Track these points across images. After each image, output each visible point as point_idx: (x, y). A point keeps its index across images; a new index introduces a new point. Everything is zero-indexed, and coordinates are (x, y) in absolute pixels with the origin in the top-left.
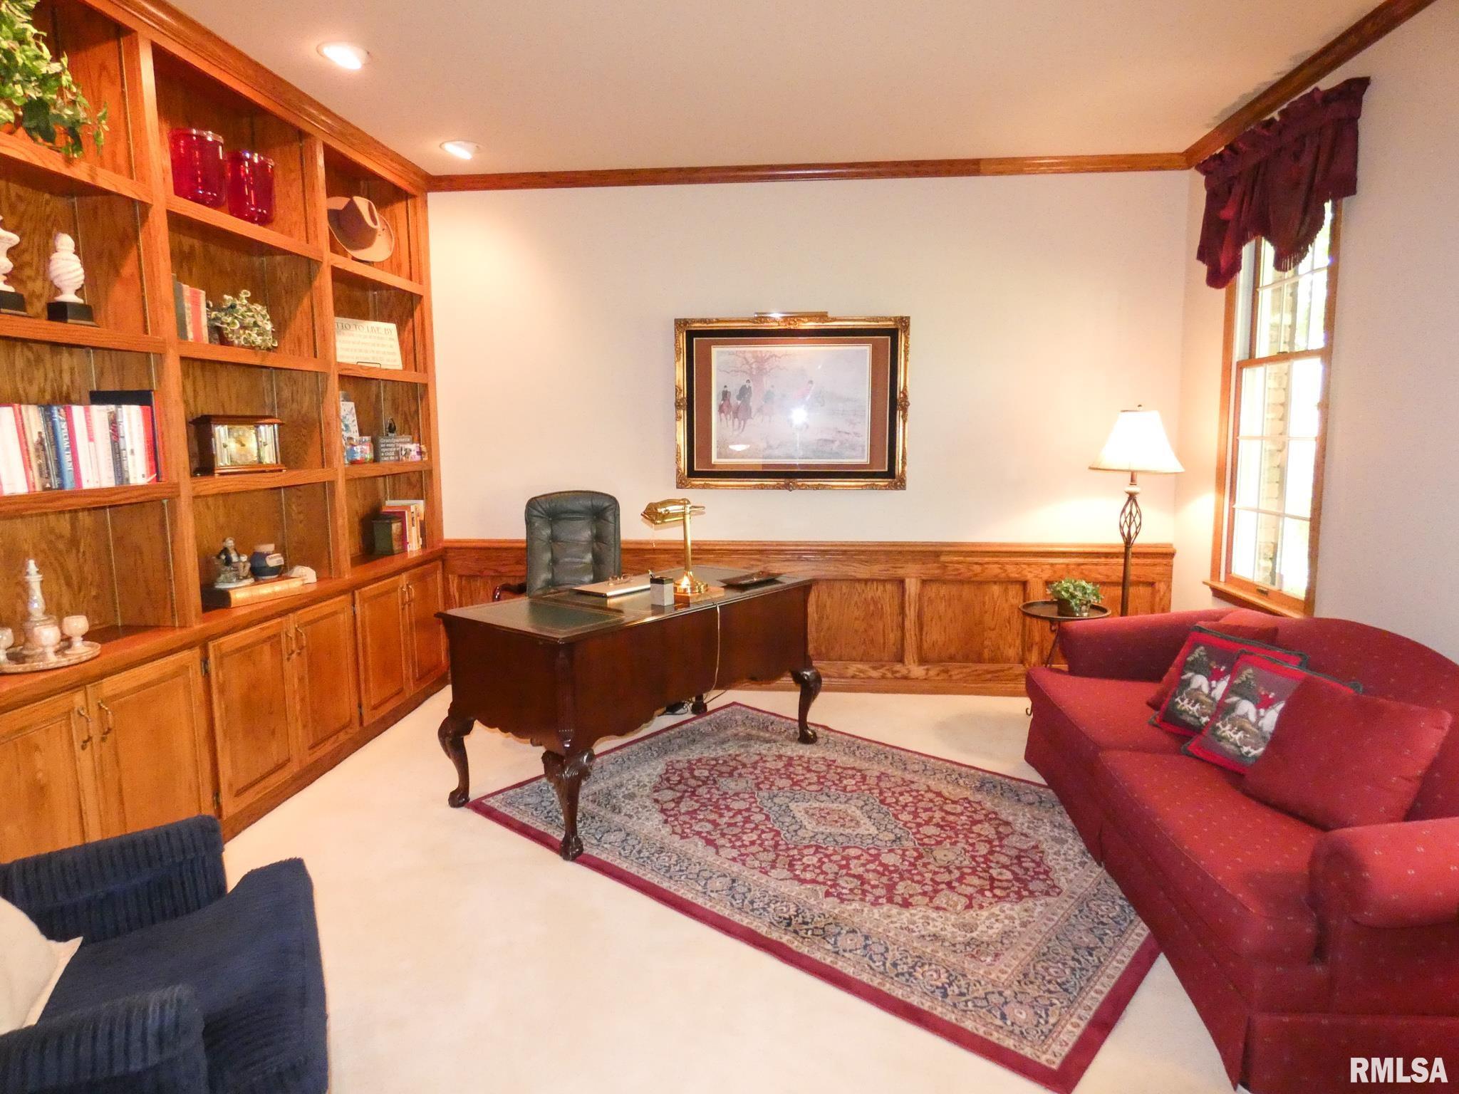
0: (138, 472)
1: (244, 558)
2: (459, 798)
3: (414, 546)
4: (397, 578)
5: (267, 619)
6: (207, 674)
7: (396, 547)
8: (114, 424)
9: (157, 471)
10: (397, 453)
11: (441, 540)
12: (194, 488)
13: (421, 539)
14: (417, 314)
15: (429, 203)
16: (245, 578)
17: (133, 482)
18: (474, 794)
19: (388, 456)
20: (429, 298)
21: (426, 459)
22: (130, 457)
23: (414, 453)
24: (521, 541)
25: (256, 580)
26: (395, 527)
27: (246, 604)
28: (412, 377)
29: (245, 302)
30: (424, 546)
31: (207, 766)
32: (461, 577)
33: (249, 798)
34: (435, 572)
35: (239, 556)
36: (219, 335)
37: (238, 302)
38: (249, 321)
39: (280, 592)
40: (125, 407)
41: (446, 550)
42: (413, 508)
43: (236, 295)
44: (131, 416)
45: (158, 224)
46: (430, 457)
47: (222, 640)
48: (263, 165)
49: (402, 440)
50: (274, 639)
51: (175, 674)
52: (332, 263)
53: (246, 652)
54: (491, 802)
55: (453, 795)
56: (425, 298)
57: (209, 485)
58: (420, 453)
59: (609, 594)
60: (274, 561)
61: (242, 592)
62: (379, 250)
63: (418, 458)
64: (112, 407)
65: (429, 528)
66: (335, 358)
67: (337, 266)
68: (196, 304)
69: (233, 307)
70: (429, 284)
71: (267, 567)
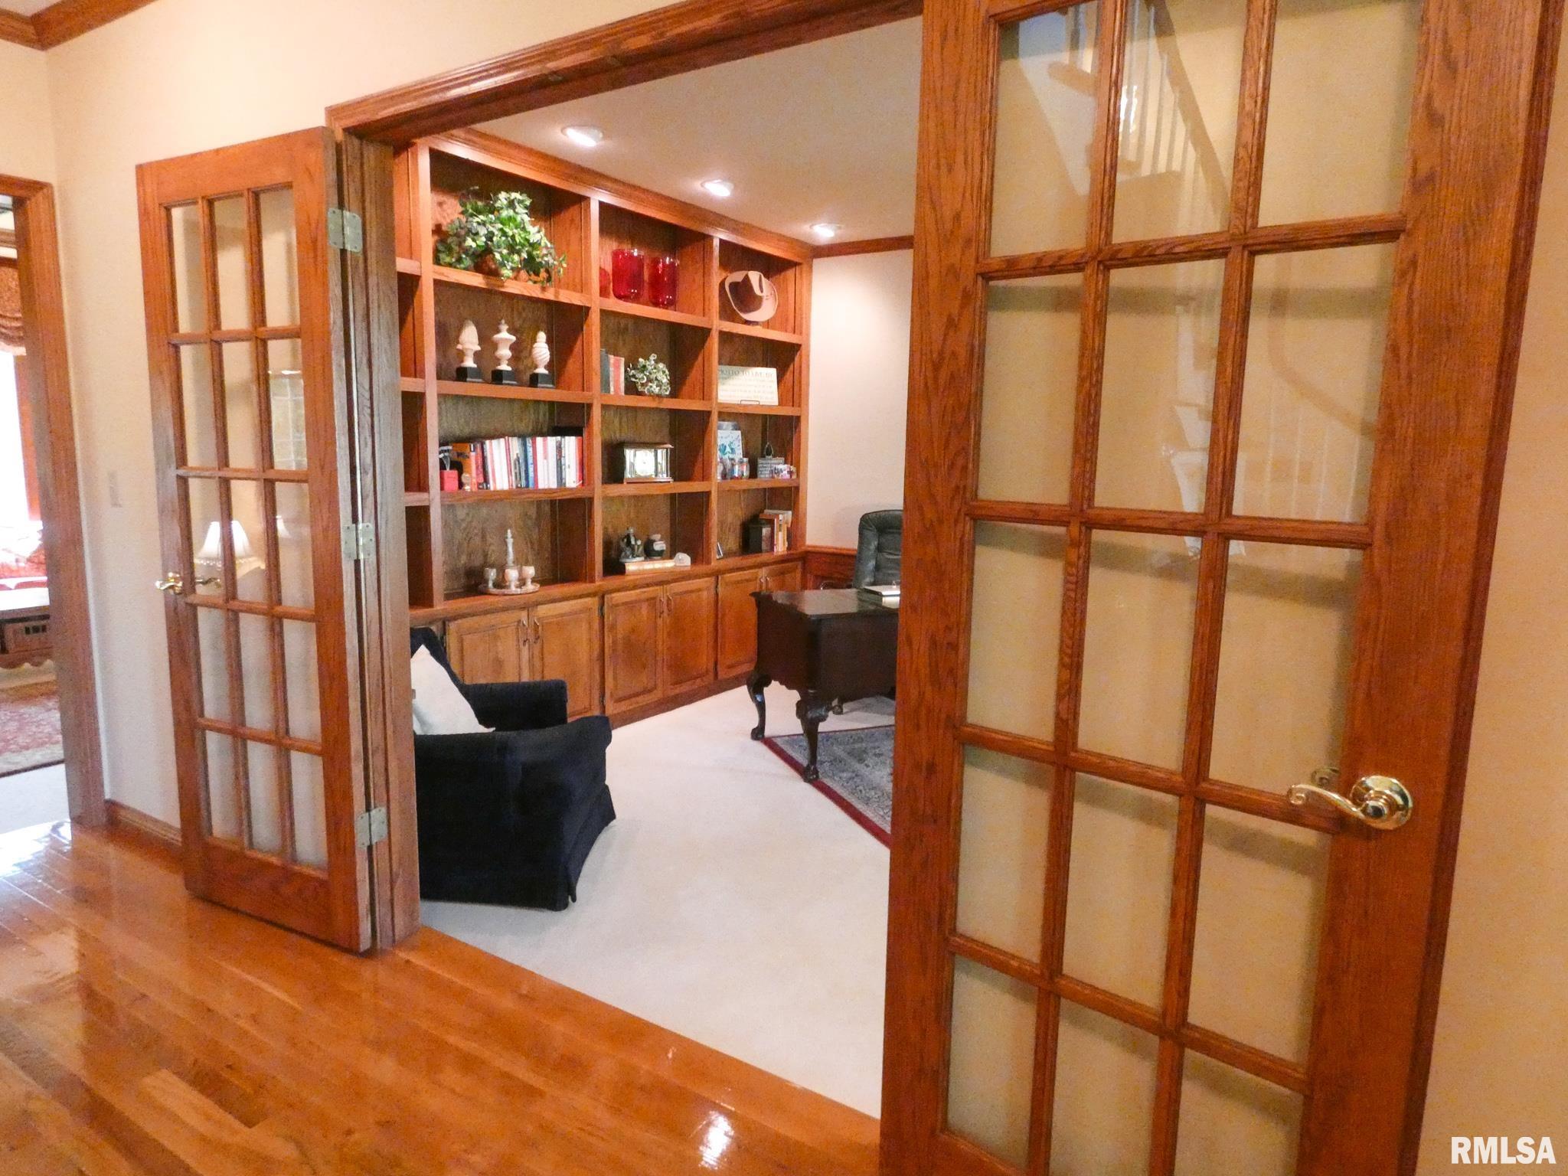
0: (572, 480)
1: (639, 543)
2: (758, 734)
3: (781, 547)
4: (757, 570)
5: (648, 585)
6: (602, 616)
7: (764, 546)
8: (559, 448)
9: (583, 479)
10: (772, 472)
11: (804, 544)
12: (603, 492)
13: (786, 543)
14: (797, 359)
15: (814, 267)
16: (638, 556)
17: (568, 485)
18: (768, 732)
19: (764, 474)
20: (808, 346)
21: (794, 477)
22: (567, 470)
23: (785, 472)
24: (853, 550)
25: (646, 558)
26: (765, 531)
27: (634, 573)
28: (787, 411)
29: (653, 362)
30: (789, 548)
31: (597, 677)
32: (817, 576)
33: (624, 707)
34: (794, 570)
35: (636, 540)
36: (631, 388)
37: (648, 363)
38: (653, 376)
39: (659, 569)
40: (567, 438)
41: (807, 553)
42: (781, 517)
43: (647, 358)
44: (571, 443)
45: (595, 318)
46: (798, 476)
47: (614, 595)
48: (672, 264)
49: (775, 461)
50: (652, 601)
51: (581, 611)
52: (720, 328)
53: (630, 605)
54: (779, 742)
55: (754, 730)
56: (803, 347)
57: (615, 490)
58: (790, 473)
59: (884, 593)
60: (659, 546)
61: (635, 565)
62: (765, 312)
63: (788, 476)
64: (559, 438)
65: (794, 534)
66: (717, 398)
67: (725, 330)
68: (617, 367)
69: (644, 366)
70: (808, 335)
71: (654, 550)
